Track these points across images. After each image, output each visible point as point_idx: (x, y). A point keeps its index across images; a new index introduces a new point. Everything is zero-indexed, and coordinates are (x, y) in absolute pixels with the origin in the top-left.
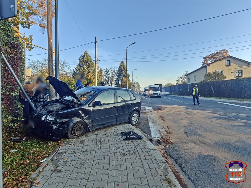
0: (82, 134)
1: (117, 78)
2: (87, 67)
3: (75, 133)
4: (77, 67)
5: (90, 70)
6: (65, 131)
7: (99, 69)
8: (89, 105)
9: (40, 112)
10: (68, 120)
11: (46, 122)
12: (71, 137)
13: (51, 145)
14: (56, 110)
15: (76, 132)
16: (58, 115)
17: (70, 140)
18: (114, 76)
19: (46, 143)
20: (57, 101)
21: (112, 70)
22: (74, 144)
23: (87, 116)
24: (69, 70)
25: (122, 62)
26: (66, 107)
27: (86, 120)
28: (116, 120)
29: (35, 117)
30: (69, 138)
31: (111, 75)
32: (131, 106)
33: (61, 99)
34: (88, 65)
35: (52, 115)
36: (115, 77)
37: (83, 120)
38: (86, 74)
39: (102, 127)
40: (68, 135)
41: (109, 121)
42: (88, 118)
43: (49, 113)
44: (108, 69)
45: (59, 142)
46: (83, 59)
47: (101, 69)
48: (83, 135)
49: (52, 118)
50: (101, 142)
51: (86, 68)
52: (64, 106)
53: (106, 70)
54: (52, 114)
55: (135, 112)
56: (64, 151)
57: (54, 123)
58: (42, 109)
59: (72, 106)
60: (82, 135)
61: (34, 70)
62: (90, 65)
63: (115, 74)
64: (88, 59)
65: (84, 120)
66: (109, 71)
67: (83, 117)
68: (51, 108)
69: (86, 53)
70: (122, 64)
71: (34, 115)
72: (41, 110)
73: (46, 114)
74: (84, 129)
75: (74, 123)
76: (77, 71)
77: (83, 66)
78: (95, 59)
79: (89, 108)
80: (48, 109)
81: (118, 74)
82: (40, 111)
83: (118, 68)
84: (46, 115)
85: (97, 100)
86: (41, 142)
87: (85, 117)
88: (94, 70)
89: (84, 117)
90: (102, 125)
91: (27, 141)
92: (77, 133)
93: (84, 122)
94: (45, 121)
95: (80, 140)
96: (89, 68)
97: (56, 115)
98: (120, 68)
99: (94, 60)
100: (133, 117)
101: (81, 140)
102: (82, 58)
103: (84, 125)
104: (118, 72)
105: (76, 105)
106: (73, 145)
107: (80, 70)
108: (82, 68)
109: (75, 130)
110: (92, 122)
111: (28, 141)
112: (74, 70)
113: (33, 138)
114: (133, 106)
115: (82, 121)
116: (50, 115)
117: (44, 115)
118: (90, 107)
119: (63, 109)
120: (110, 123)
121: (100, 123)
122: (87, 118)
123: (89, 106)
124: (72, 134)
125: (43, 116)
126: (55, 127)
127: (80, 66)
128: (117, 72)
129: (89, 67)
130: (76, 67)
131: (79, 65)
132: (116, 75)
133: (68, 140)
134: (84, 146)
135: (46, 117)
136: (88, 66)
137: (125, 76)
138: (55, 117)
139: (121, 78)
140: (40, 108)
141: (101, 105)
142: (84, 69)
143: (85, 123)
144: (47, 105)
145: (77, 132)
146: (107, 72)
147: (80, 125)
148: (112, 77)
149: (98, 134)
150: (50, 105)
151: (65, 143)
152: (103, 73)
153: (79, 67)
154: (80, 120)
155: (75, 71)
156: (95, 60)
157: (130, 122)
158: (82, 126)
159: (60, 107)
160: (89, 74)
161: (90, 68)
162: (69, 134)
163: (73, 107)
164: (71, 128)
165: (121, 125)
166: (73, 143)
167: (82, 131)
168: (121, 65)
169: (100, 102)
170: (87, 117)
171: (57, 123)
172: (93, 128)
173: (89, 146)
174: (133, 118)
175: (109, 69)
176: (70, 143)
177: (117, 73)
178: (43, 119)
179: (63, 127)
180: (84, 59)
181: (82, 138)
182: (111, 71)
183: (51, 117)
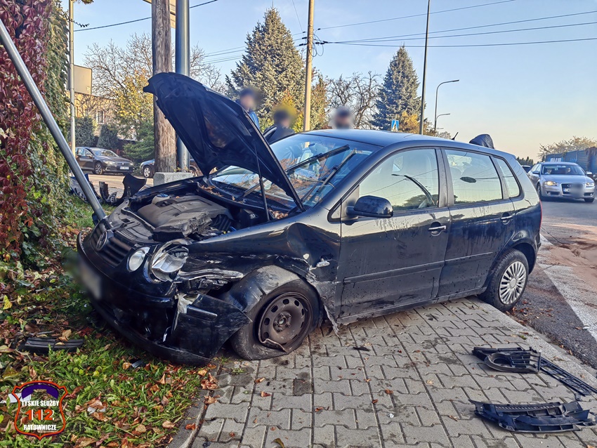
0: (297, 342)
1: (378, 112)
2: (276, 71)
3: (267, 335)
4: (240, 71)
5: (285, 82)
6: (228, 324)
7: (317, 81)
8: (331, 212)
9: (123, 233)
10: (241, 276)
11: (149, 279)
12: (252, 351)
13: (168, 386)
14: (191, 227)
15: (273, 331)
16: (199, 254)
17: (247, 364)
18: (365, 107)
19: (149, 368)
20: (186, 188)
21: (361, 84)
22: (269, 390)
23: (324, 263)
24: (213, 80)
25: (401, 53)
26: (230, 217)
27: (318, 279)
28: (437, 284)
29: (102, 252)
30: (242, 357)
31: (354, 102)
32: (504, 228)
33: (205, 180)
34: (277, 62)
35: (171, 250)
36: (368, 109)
37: (305, 280)
38: (270, 94)
39: (377, 311)
40: (239, 343)
41: (410, 290)
42: (328, 274)
43: (161, 237)
44: (347, 78)
45: (202, 372)
46: (260, 39)
47: (320, 80)
48: (300, 345)
49: (174, 263)
50: (391, 393)
51: (271, 74)
52: (221, 210)
53: (339, 84)
54: (172, 246)
55: (517, 253)
56: (231, 427)
57: (182, 287)
58: (131, 219)
59: (254, 210)
60: (296, 344)
61: (103, 80)
62: (286, 63)
63: (370, 98)
64: (279, 41)
65: (310, 281)
66: (347, 87)
67: (304, 265)
68: (166, 218)
69: (271, 17)
70: (400, 63)
71: (99, 242)
72: (126, 221)
73: (145, 245)
74: (307, 318)
75: (267, 292)
76: (240, 83)
77: (262, 65)
78: (308, 38)
79: (334, 229)
80: (154, 222)
81: (380, 99)
82: (123, 226)
83: (384, 74)
84: (147, 249)
85: (366, 188)
86: (127, 365)
87: (315, 266)
88: (298, 83)
89: (311, 268)
90: (380, 303)
91: (73, 351)
92: (277, 337)
93: (307, 287)
94: (146, 274)
95: (291, 374)
96: (280, 72)
97: (190, 253)
98: (389, 74)
99: (305, 41)
100: (506, 274)
101: (298, 372)
102: (258, 35)
103: (307, 301)
104: (383, 90)
105: (275, 210)
106: (267, 395)
107: (249, 79)
108: (258, 74)
109: (267, 321)
110: (342, 291)
111: (78, 351)
112: (229, 82)
113: (94, 337)
114: (512, 227)
115: (302, 283)
116: (166, 249)
117: (137, 249)
118: (338, 221)
119: (219, 223)
120: (413, 296)
121: (374, 297)
122: (320, 271)
123: (334, 216)
124: (255, 339)
125: (137, 253)
126: (184, 304)
127: (252, 63)
128: (377, 91)
129: (283, 70)
130: (235, 69)
131: (248, 61)
132: (372, 103)
133: (237, 365)
134: (319, 410)
135: (148, 257)
136: (277, 66)
137: (406, 105)
138: (184, 261)
139: (393, 112)
140: (123, 212)
141: (387, 215)
142: (265, 78)
143: (314, 295)
144: (147, 201)
145: (278, 331)
146: (343, 93)
147: (292, 303)
148: (361, 110)
149: (367, 346)
150: (161, 204)
151: (229, 378)
152: (329, 95)
153: (247, 69)
154: (292, 277)
155: (235, 85)
156: (308, 42)
157: (488, 296)
158: (300, 307)
159: (205, 217)
160: (282, 94)
161: (284, 73)
162: (245, 342)
163: (263, 219)
164: (254, 317)
165: (453, 308)
166: (262, 388)
167: (297, 330)
168: (395, 64)
169: (385, 201)
170: (322, 268)
171: (192, 289)
172: (345, 317)
173: (339, 413)
174: (503, 280)
175: (348, 81)
176: (251, 386)
177: (380, 94)
178: (134, 264)
179: (221, 309)
180: (266, 39)
181: (299, 361)
182: (357, 89)
183: (167, 260)
